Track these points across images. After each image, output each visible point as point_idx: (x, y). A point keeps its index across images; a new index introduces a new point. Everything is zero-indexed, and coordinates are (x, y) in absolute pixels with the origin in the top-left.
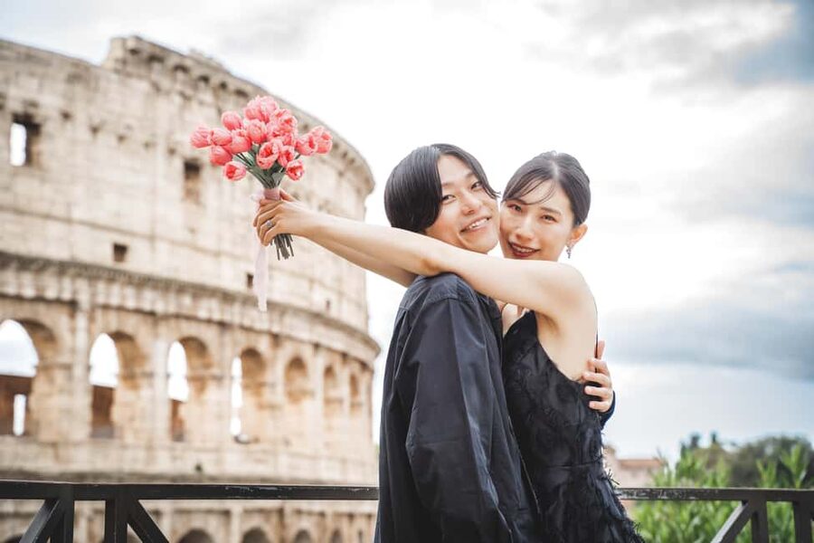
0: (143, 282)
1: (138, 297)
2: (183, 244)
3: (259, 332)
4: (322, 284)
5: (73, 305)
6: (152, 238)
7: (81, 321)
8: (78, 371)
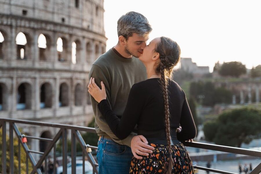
0: (30, 20)
1: (30, 24)
2: (43, 10)
3: (66, 34)
4: (86, 20)
5: (11, 26)
6: (34, 9)
7: (14, 30)
8: (13, 43)
